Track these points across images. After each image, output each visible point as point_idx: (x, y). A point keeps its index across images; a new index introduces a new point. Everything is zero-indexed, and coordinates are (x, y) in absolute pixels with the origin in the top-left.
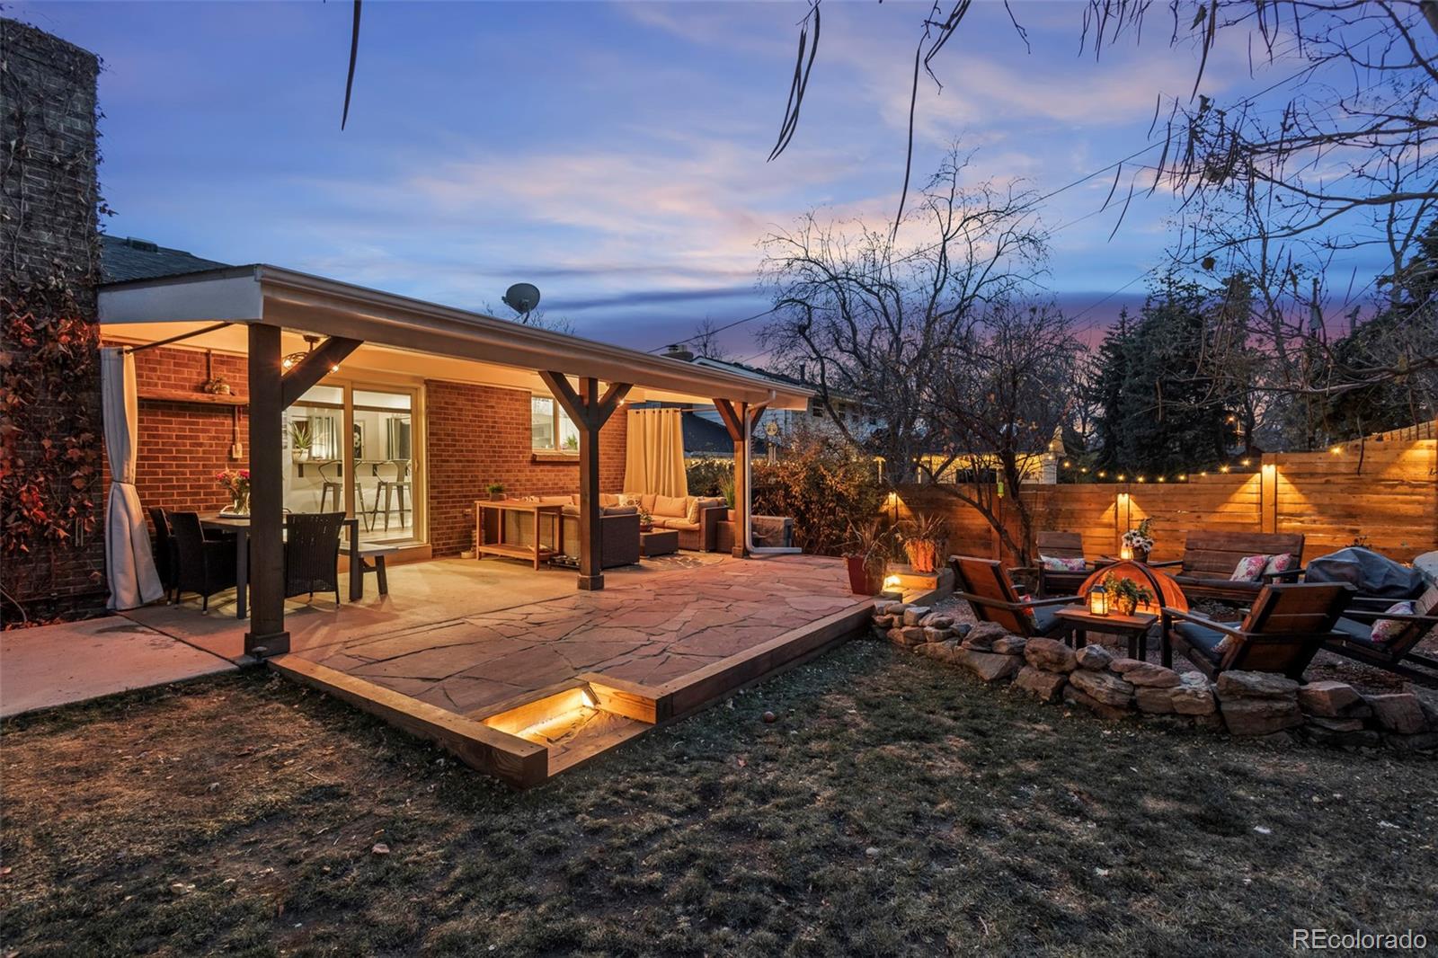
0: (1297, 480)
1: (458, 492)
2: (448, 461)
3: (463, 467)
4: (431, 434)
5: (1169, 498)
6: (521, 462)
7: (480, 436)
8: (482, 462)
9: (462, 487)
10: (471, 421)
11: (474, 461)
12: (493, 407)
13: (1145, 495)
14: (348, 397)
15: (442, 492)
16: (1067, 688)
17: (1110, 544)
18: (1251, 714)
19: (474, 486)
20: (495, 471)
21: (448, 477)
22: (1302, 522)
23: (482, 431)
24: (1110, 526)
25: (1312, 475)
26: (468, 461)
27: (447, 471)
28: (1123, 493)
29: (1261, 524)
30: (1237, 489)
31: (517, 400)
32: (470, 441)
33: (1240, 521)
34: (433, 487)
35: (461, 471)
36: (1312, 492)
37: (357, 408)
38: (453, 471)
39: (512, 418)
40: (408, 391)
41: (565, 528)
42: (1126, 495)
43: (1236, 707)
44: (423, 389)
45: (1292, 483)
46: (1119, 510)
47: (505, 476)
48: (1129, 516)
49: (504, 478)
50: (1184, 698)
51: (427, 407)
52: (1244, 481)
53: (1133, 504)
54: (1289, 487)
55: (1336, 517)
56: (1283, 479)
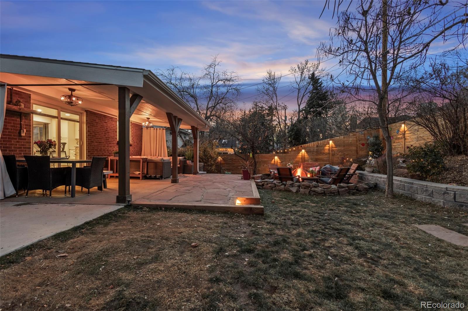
0: (308, 153)
1: (96, 154)
2: (93, 142)
3: (98, 144)
4: (88, 131)
5: (285, 157)
6: (114, 144)
7: (103, 133)
8: (103, 143)
9: (97, 152)
10: (100, 127)
11: (101, 143)
12: (106, 123)
13: (280, 156)
14: (59, 114)
15: (91, 154)
16: (311, 192)
18: (343, 191)
19: (101, 152)
20: (107, 147)
21: (93, 148)
23: (103, 131)
26: (99, 142)
27: (92, 146)
30: (297, 155)
31: (113, 121)
32: (100, 135)
33: (298, 162)
34: (89, 152)
35: (97, 146)
36: (310, 155)
37: (62, 118)
38: (95, 146)
39: (112, 128)
40: (79, 114)
41: (149, 166)
42: (277, 157)
43: (341, 190)
44: (85, 113)
46: (275, 160)
47: (110, 149)
48: (277, 161)
49: (109, 149)
50: (333, 189)
51: (87, 121)
52: (299, 153)
53: (278, 159)
54: (306, 154)
55: (314, 160)
56: (305, 153)
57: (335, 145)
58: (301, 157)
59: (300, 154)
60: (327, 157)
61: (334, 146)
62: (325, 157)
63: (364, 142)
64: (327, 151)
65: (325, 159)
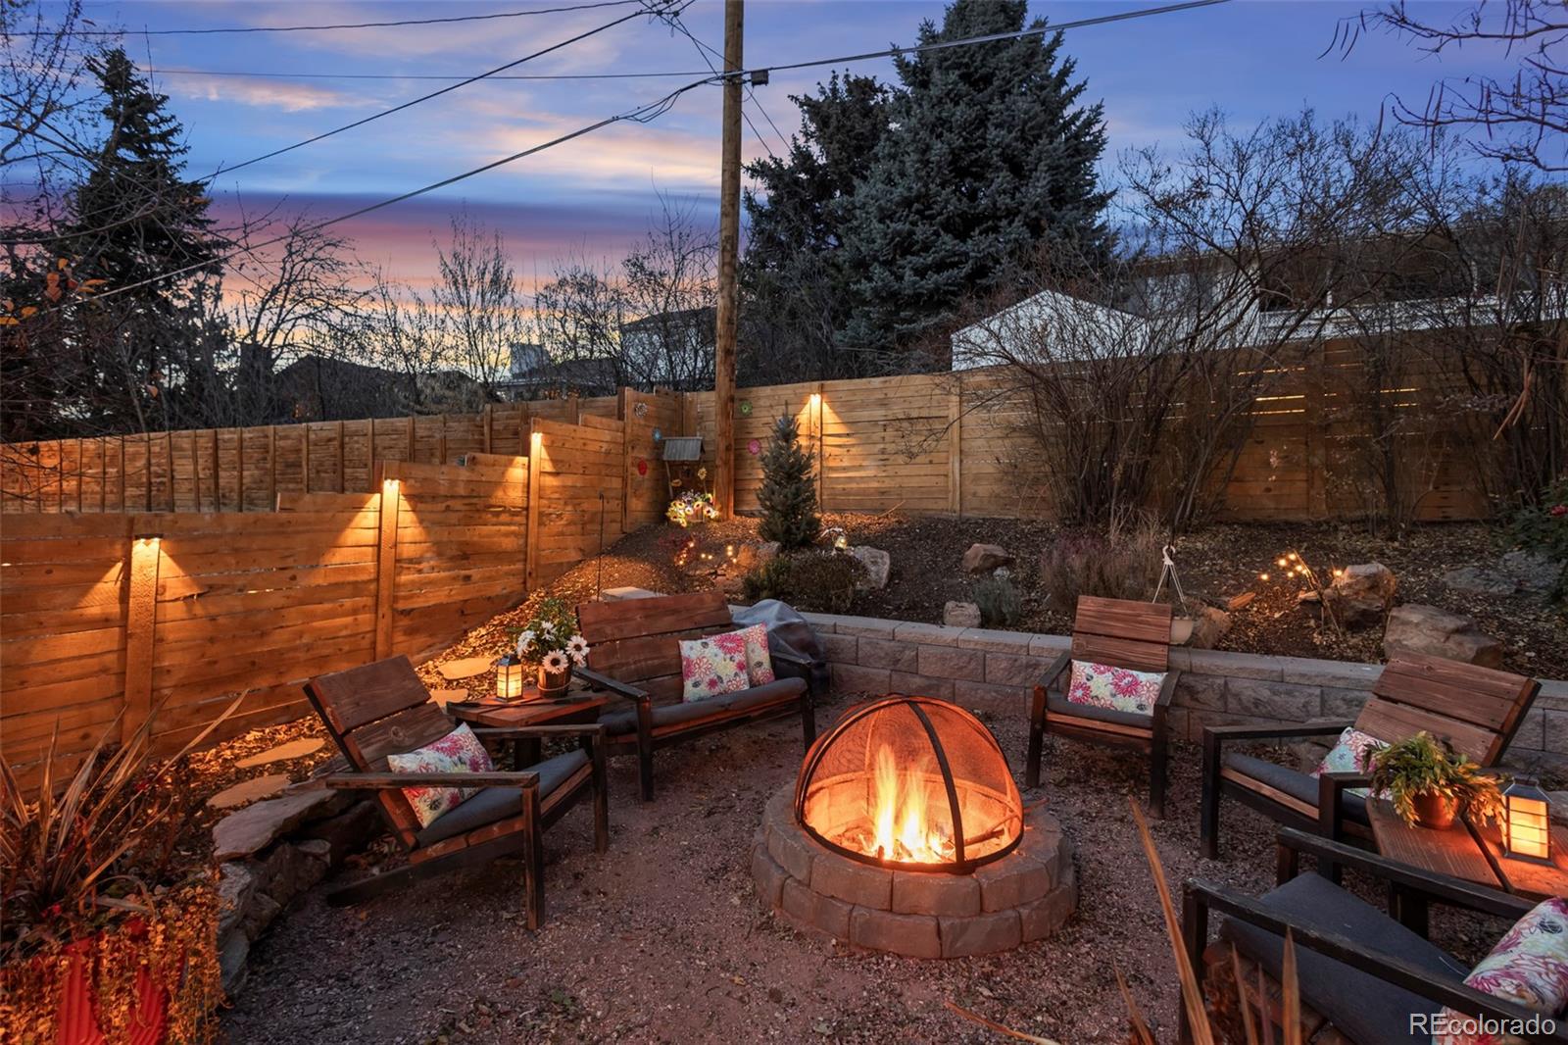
0: (420, 506)
5: (242, 543)
13: (195, 539)
17: (105, 670)
22: (420, 571)
24: (104, 622)
25: (434, 498)
28: (148, 537)
29: (377, 579)
30: (350, 520)
33: (352, 578)
36: (434, 523)
42: (155, 542)
45: (413, 511)
46: (135, 578)
48: (160, 590)
52: (358, 507)
53: (167, 562)
54: (407, 518)
55: (452, 559)
56: (405, 505)
57: (554, 461)
58: (370, 536)
59: (367, 518)
60: (513, 533)
61: (548, 467)
62: (507, 535)
63: (644, 455)
64: (515, 496)
65: (509, 544)
